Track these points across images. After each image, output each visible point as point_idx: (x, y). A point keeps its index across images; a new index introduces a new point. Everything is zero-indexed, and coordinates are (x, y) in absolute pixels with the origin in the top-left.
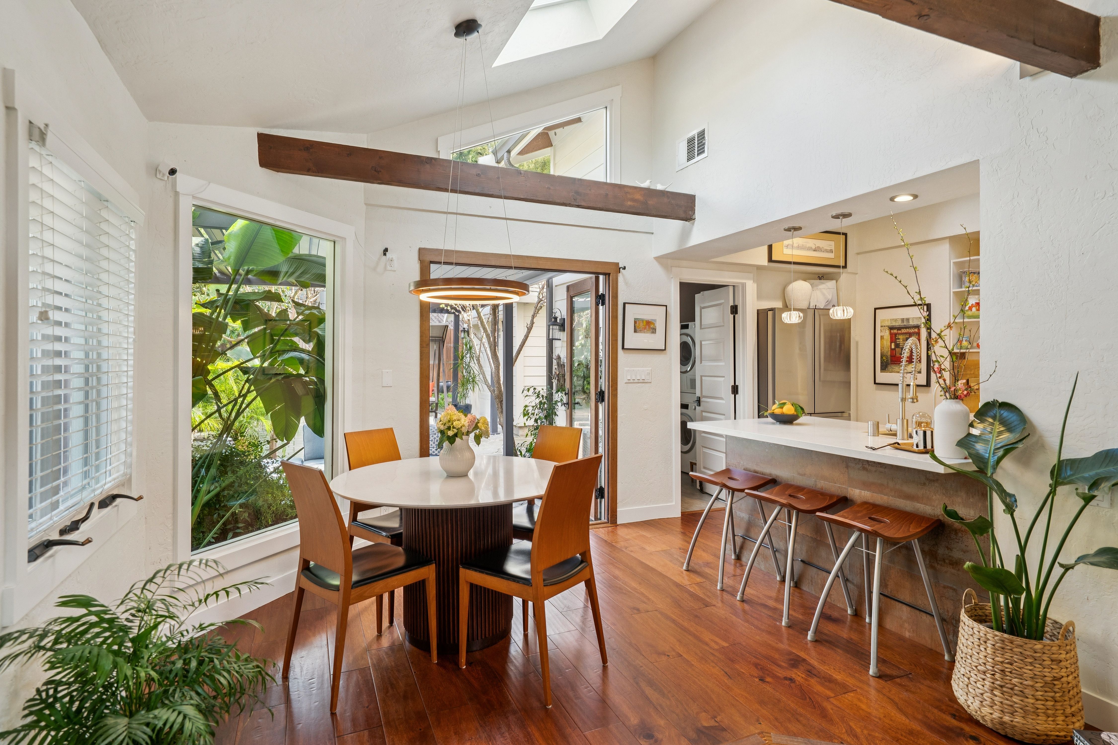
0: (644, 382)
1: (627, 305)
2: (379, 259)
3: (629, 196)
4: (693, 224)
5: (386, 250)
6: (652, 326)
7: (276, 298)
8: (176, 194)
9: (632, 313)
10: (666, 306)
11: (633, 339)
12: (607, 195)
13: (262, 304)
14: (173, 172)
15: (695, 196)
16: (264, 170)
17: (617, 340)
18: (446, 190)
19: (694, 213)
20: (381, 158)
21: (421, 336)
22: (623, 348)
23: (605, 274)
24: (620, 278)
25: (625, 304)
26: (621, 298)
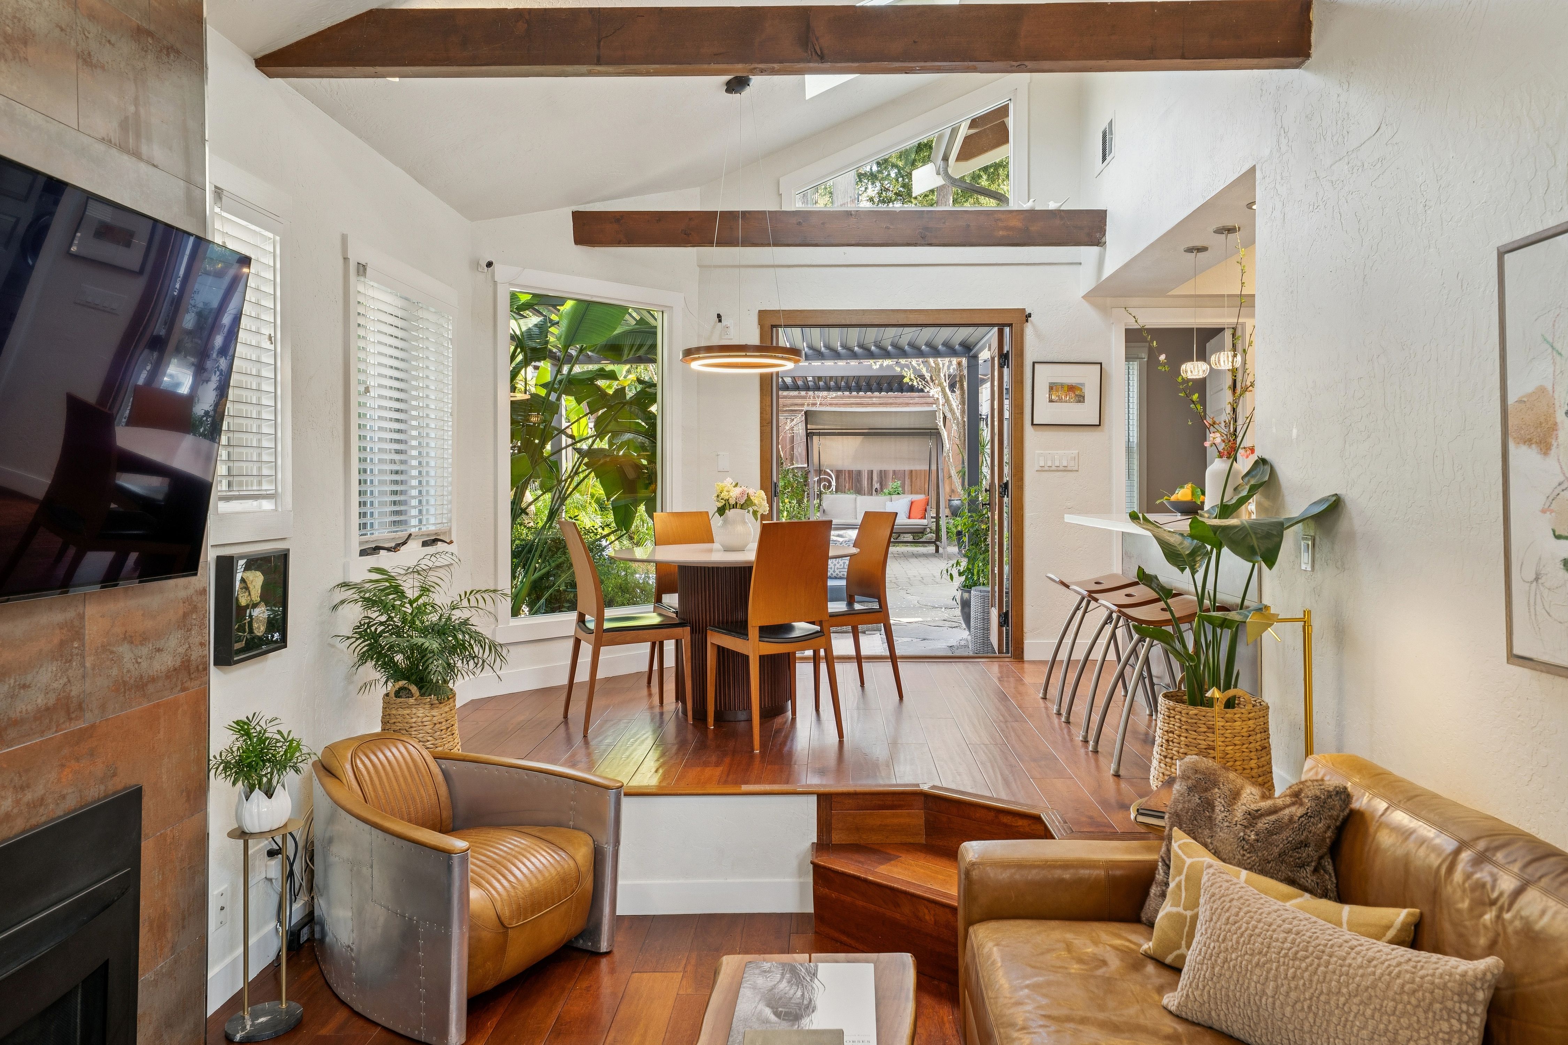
0: (1066, 470)
1: (1036, 365)
2: (714, 327)
3: (1000, 224)
4: (1105, 249)
5: (719, 316)
6: (1078, 393)
7: (612, 376)
8: (495, 283)
9: (1045, 376)
10: (1101, 364)
11: (1045, 411)
12: (968, 226)
13: (602, 383)
14: (490, 264)
15: (1105, 212)
16: (579, 246)
17: (1022, 413)
18: (769, 245)
19: (1105, 234)
20: (690, 219)
21: (761, 413)
22: (1033, 424)
23: (1010, 325)
24: (1029, 330)
25: (1034, 363)
26: (1029, 357)
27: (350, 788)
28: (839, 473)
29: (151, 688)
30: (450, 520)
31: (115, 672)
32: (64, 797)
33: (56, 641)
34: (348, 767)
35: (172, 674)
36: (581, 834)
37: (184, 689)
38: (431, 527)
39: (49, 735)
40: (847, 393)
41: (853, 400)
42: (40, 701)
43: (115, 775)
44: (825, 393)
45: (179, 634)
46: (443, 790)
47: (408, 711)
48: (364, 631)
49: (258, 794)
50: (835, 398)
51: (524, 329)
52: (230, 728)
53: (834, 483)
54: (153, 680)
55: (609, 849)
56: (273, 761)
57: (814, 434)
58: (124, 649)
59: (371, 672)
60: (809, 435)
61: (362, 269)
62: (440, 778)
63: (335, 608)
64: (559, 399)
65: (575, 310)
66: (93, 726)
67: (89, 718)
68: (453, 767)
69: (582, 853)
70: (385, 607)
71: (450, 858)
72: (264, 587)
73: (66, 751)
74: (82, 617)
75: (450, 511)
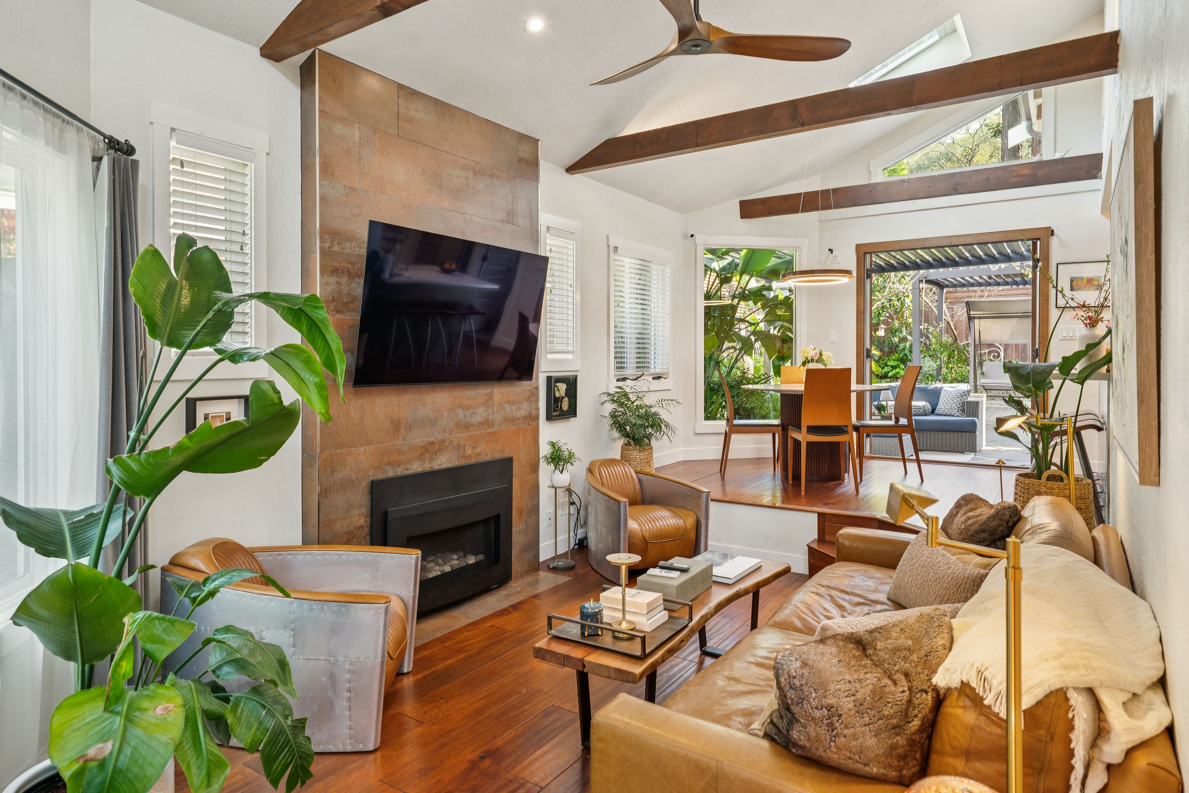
1: (1059, 266)
3: (1013, 174)
5: (830, 250)
6: (1096, 283)
8: (696, 245)
9: (1066, 273)
14: (692, 236)
15: (1099, 155)
16: (744, 219)
17: (1048, 300)
19: (1101, 170)
22: (1056, 307)
23: (1039, 239)
24: (1054, 242)
25: (1058, 264)
26: (1054, 259)
27: (597, 479)
28: (1006, 347)
29: (516, 422)
30: (668, 368)
31: (504, 413)
32: (487, 454)
33: (484, 399)
34: (597, 470)
35: (525, 418)
36: (692, 513)
37: (529, 425)
38: (658, 371)
39: (482, 431)
40: (1015, 287)
41: (1019, 292)
42: (480, 419)
43: (504, 451)
44: (995, 287)
45: (527, 403)
46: (638, 486)
47: (629, 452)
48: (613, 415)
49: (557, 471)
50: (1002, 290)
51: (721, 266)
52: (548, 444)
53: (1002, 354)
54: (518, 419)
55: (703, 521)
56: (564, 460)
57: (975, 318)
58: (507, 406)
59: (616, 434)
60: (970, 319)
61: (616, 249)
62: (637, 481)
63: (602, 404)
64: (738, 303)
65: (747, 253)
66: (496, 432)
67: (496, 428)
68: (643, 477)
69: (690, 522)
70: (622, 405)
71: (619, 504)
72: (567, 390)
73: (487, 438)
74: (493, 392)
75: (668, 363)
